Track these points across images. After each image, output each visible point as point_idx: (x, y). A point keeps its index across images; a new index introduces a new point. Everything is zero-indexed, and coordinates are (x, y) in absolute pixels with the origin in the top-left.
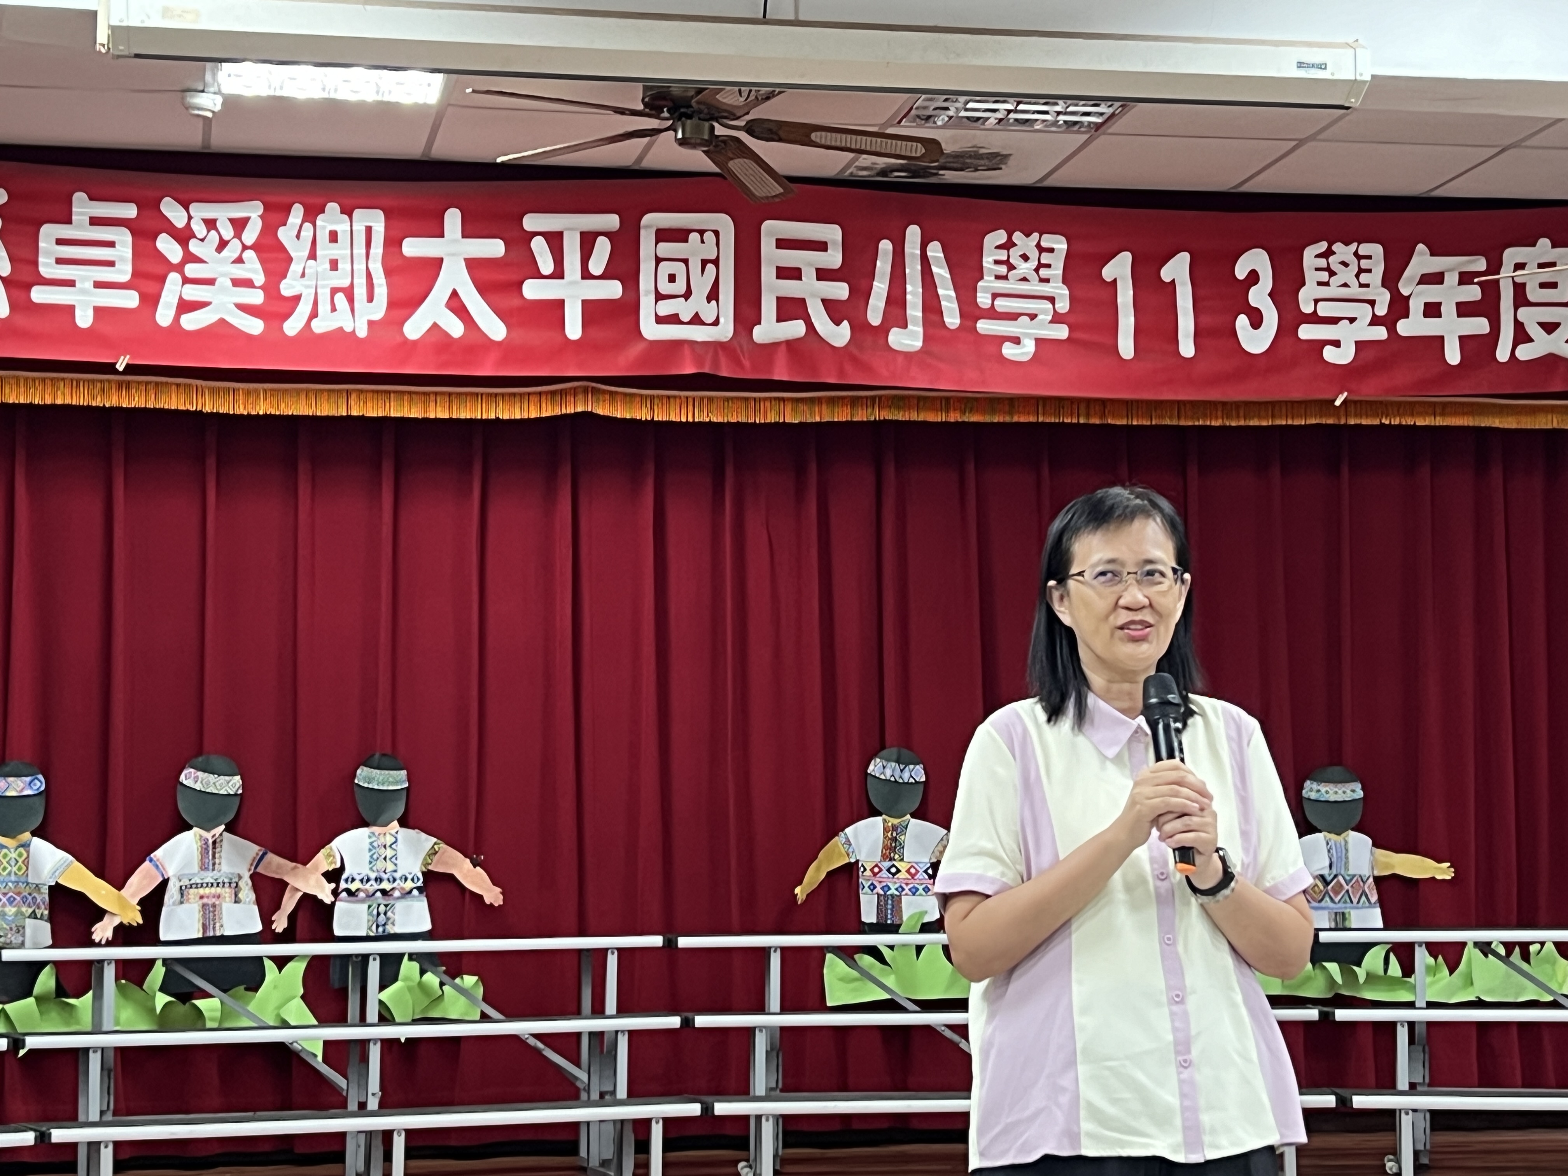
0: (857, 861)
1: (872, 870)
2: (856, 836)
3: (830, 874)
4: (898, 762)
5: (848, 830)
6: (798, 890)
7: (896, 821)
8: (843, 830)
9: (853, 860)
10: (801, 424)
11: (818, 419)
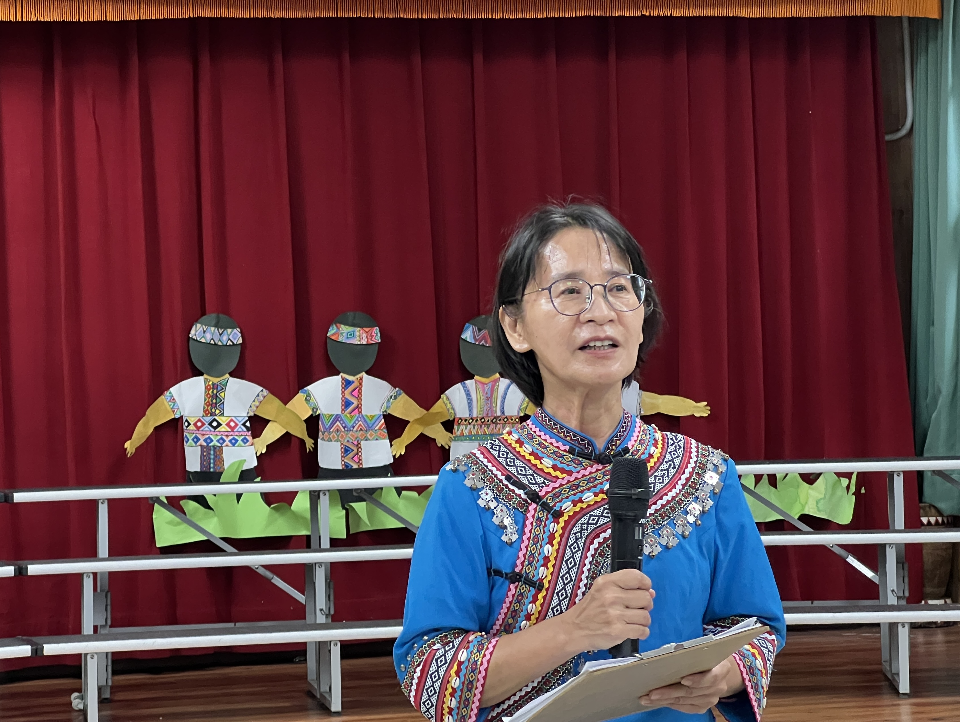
0: (182, 417)
1: (195, 424)
2: (180, 395)
3: (156, 428)
4: (217, 326)
5: (173, 390)
6: (127, 445)
7: (216, 380)
8: (168, 389)
9: (177, 416)
10: (121, 22)
11: (137, 18)
